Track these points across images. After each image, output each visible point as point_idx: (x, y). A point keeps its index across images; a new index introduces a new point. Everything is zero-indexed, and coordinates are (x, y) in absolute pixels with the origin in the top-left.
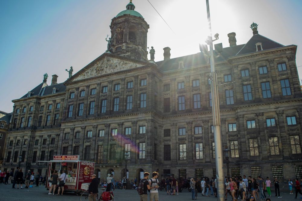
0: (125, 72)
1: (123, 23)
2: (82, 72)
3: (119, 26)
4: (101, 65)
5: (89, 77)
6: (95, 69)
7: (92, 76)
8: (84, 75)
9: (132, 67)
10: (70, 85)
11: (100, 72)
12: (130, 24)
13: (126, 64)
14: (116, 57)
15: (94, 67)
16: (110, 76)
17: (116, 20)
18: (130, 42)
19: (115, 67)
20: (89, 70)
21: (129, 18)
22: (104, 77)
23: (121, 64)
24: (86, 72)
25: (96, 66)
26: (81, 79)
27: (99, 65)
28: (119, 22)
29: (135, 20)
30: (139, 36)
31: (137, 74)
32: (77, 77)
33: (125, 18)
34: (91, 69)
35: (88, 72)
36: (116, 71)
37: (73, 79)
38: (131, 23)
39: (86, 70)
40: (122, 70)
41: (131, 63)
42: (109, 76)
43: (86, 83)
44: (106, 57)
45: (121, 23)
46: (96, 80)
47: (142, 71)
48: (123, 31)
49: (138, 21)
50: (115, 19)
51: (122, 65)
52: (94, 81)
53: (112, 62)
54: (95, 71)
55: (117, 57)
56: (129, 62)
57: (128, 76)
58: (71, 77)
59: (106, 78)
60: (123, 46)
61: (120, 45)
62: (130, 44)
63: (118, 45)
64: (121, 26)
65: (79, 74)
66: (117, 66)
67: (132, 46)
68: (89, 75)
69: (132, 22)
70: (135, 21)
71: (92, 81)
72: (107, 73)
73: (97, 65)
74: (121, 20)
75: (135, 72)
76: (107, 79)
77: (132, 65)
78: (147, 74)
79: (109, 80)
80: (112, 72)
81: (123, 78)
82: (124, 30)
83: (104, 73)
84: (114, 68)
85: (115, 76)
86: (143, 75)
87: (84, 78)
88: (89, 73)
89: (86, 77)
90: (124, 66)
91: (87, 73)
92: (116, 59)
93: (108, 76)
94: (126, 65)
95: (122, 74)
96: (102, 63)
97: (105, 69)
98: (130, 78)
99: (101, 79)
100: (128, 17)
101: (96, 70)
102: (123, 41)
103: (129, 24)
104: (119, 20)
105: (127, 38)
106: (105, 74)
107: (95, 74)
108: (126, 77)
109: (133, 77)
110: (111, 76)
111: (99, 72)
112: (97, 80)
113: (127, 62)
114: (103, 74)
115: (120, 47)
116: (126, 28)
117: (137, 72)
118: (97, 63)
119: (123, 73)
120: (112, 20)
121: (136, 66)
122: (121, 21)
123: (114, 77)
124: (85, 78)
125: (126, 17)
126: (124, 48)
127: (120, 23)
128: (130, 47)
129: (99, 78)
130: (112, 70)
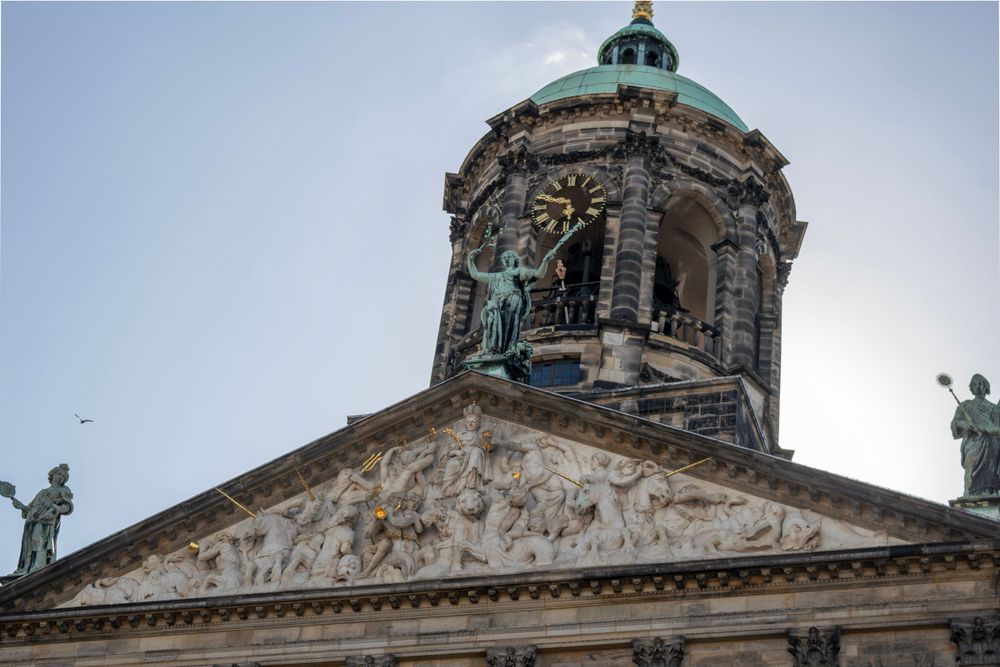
0: (681, 586)
1: (608, 162)
2: (191, 528)
3: (564, 182)
4: (408, 487)
5: (273, 587)
6: (346, 511)
7: (300, 581)
8: (211, 563)
9: (767, 540)
10: (33, 640)
11: (398, 545)
12: (669, 177)
13: (694, 502)
14: (586, 426)
15: (332, 495)
16: (505, 600)
17: (531, 128)
18: (667, 330)
19: (574, 524)
20: (270, 520)
21: (663, 130)
22: (435, 602)
23: (641, 495)
24: (238, 529)
25: (353, 485)
26: (174, 596)
27: (392, 484)
28: (564, 150)
29: (714, 155)
30: (738, 292)
31: (824, 621)
32: (121, 570)
33: (624, 124)
34: (289, 515)
35: (258, 539)
36: (581, 564)
37: (79, 583)
38: (675, 171)
39: (245, 516)
40: (654, 555)
41: (755, 501)
42: (495, 598)
43: (219, 638)
44: (471, 419)
45: (591, 155)
46: (333, 630)
47: (889, 593)
48: (598, 228)
49: (738, 166)
50: (529, 120)
51: (650, 515)
52: (311, 632)
53: (533, 466)
54: (345, 535)
55: (602, 431)
56: (734, 495)
57: (716, 629)
58: (40, 564)
59: (460, 623)
60: (606, 351)
61: (567, 347)
62: (667, 349)
63: (552, 340)
64: (580, 179)
65: (154, 547)
66: (592, 510)
67: (683, 369)
68: (263, 565)
69: (684, 168)
70: (707, 164)
71: (293, 633)
72: (474, 569)
73: (370, 485)
74: (578, 132)
75: (800, 599)
76: (472, 633)
77: (773, 521)
78: (947, 626)
79: (486, 639)
80: (543, 562)
81: (659, 640)
82: (613, 223)
83: (440, 564)
84: (560, 535)
85: (570, 615)
86: (890, 637)
87: (203, 593)
88: (273, 546)
89: (228, 584)
90: (670, 520)
91: (244, 547)
92: (587, 451)
93: (485, 603)
94: (691, 512)
95: (652, 599)
96: (425, 470)
97: (457, 526)
98: (741, 647)
99: (398, 627)
100: (658, 116)
101: (352, 522)
102: (603, 314)
103: (655, 174)
104: (568, 128)
105: (636, 293)
106: (457, 571)
107: (347, 564)
108: (698, 632)
109: (784, 644)
110: (524, 598)
111: (388, 551)
112: (358, 629)
113: (710, 489)
114: (430, 572)
115: (574, 359)
116: (635, 201)
117: (823, 598)
118: (368, 466)
119: (660, 587)
120: (490, 122)
121: (817, 534)
122: (588, 144)
123: (553, 616)
124: (215, 593)
125: (637, 117)
126: (615, 371)
127: (575, 157)
128: (660, 375)
129: (378, 607)
130: (538, 543)
